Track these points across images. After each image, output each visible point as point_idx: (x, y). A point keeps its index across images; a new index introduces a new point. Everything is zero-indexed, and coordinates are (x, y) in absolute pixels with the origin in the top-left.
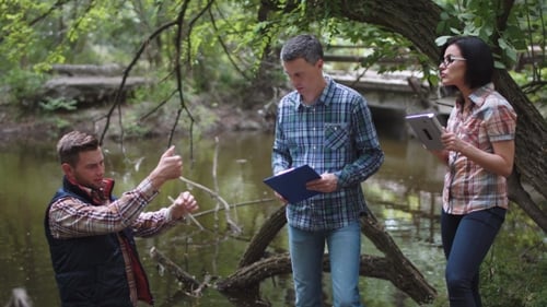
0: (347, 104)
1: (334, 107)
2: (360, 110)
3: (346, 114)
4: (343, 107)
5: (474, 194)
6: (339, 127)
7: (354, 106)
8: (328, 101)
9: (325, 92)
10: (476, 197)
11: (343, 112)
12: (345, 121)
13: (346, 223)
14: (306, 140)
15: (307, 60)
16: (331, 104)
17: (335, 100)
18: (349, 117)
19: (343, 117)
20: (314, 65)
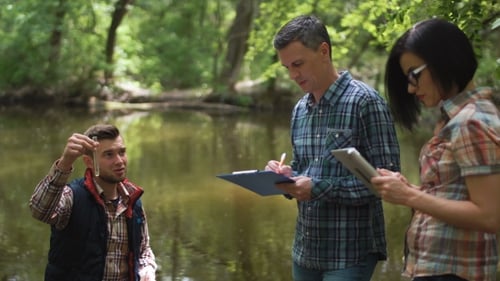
0: (354, 104)
1: (340, 107)
2: (368, 114)
3: (352, 117)
4: (350, 108)
5: (423, 250)
6: (341, 134)
7: (362, 108)
8: (335, 99)
9: (333, 88)
10: (425, 254)
11: (349, 115)
12: (351, 126)
13: (342, 265)
14: (310, 151)
15: (305, 44)
16: (337, 103)
17: (343, 99)
18: (355, 123)
19: (348, 121)
20: (316, 49)
